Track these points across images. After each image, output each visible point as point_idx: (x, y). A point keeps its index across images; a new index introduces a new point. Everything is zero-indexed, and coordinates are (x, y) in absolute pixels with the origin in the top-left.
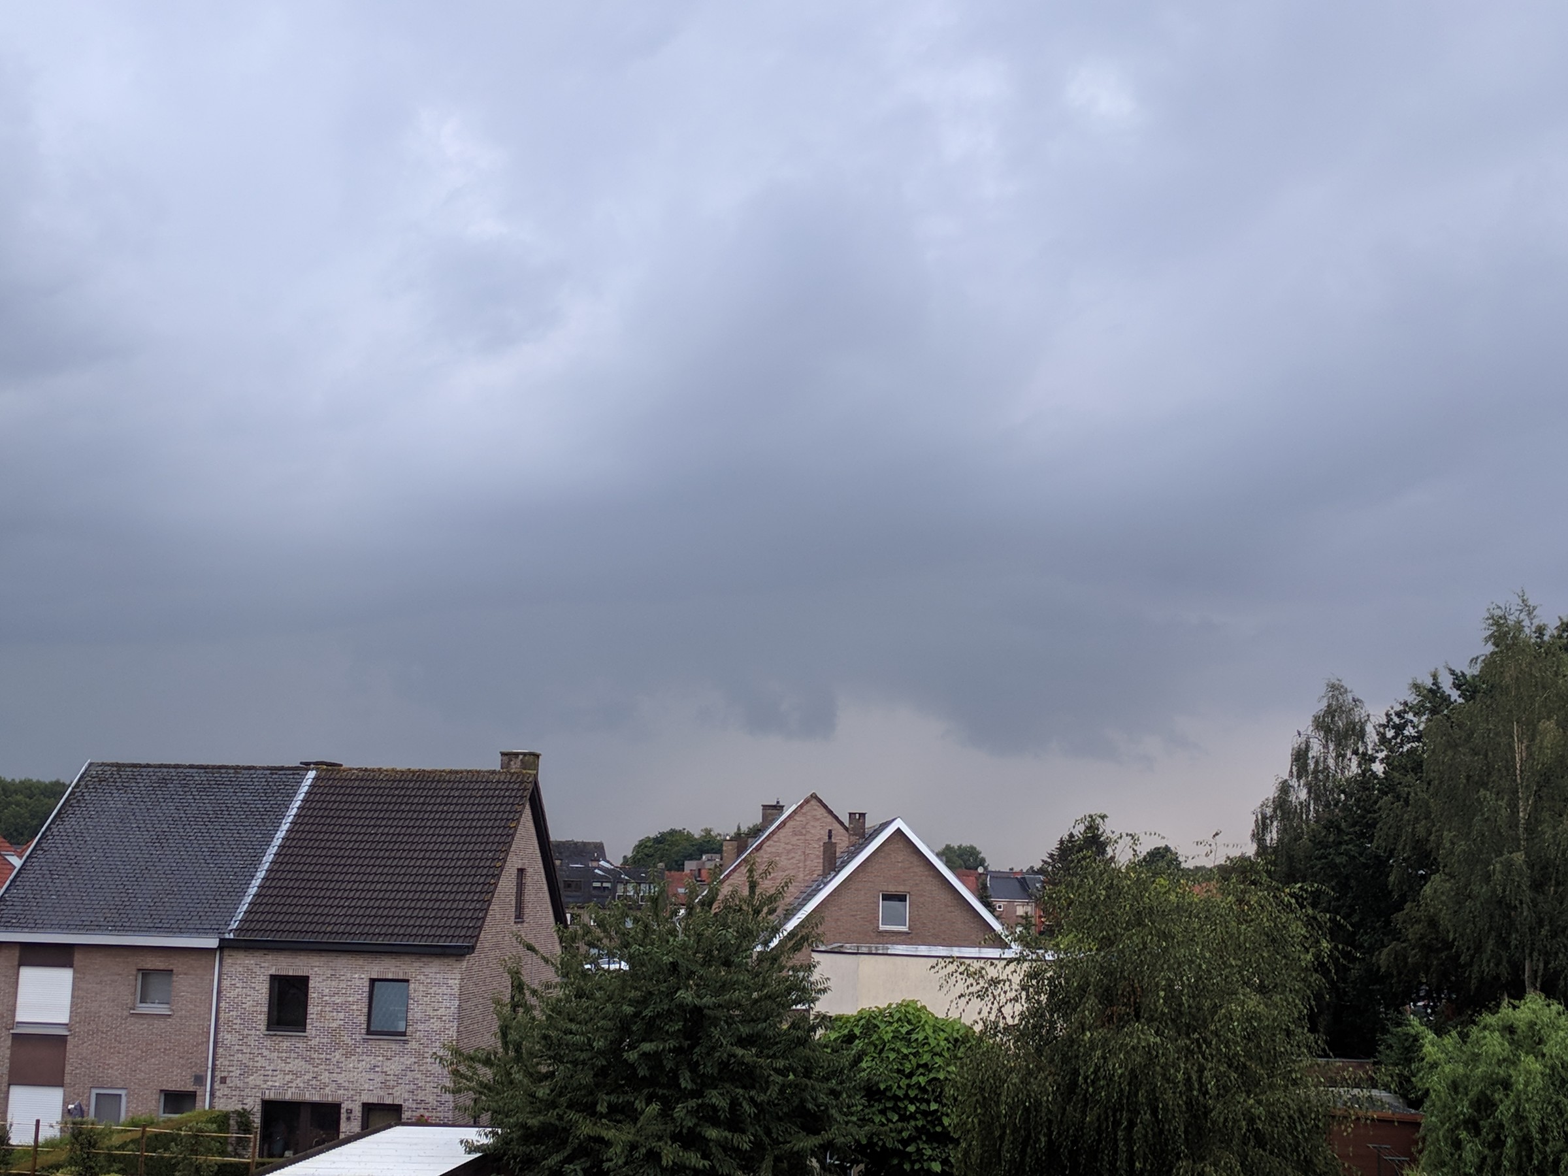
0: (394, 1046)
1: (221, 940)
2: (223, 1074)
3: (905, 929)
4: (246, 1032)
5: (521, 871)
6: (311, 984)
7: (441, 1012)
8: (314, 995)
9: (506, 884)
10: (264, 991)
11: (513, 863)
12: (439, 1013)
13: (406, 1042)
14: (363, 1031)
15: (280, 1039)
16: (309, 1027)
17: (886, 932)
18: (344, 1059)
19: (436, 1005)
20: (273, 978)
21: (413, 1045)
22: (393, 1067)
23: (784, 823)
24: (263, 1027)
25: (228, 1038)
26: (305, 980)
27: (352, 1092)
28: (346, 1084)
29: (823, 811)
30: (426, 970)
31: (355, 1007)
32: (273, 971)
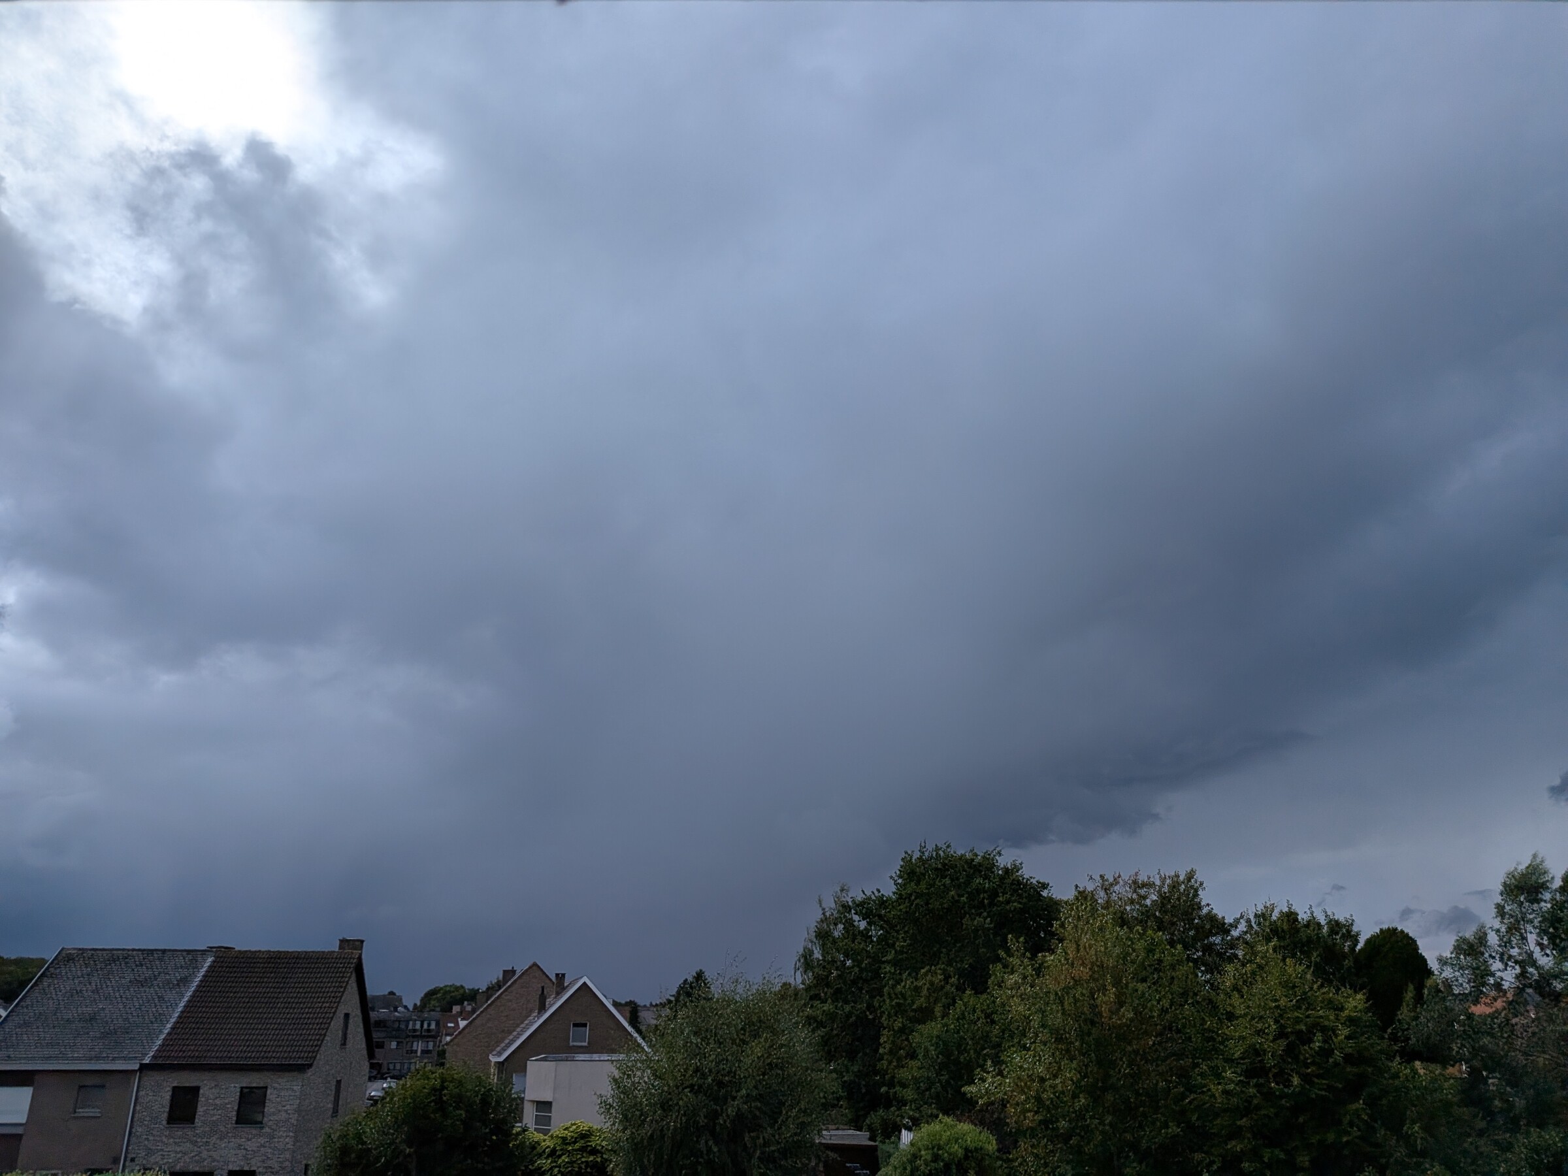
0: (254, 1132)
1: (141, 1065)
2: (133, 1156)
3: (585, 1044)
4: (153, 1126)
5: (347, 1016)
6: (201, 1091)
7: (288, 1107)
8: (203, 1099)
9: (337, 1024)
10: (168, 1097)
11: (342, 1010)
12: (285, 1108)
13: (262, 1128)
14: (234, 1122)
15: (176, 1129)
16: (196, 1120)
17: (574, 1046)
18: (218, 1141)
19: (284, 1103)
20: (174, 1088)
21: (267, 1130)
22: (252, 1145)
23: (515, 981)
24: (164, 1122)
25: (139, 1130)
26: (197, 1089)
27: (222, 1163)
28: (218, 1158)
29: (540, 972)
30: (280, 1080)
31: (229, 1106)
32: (175, 1084)
